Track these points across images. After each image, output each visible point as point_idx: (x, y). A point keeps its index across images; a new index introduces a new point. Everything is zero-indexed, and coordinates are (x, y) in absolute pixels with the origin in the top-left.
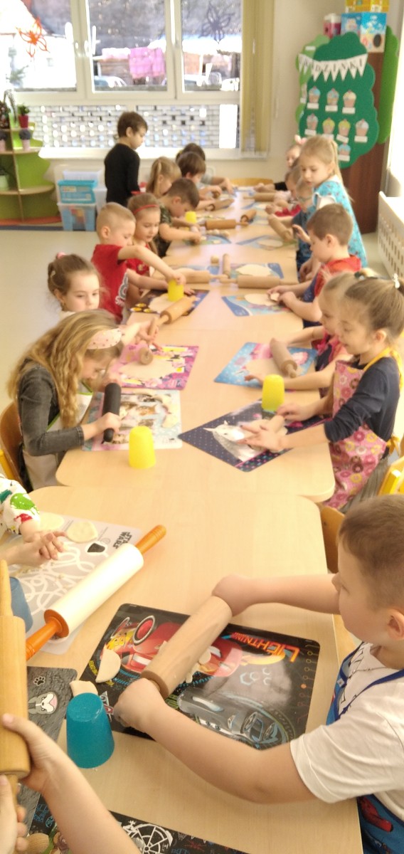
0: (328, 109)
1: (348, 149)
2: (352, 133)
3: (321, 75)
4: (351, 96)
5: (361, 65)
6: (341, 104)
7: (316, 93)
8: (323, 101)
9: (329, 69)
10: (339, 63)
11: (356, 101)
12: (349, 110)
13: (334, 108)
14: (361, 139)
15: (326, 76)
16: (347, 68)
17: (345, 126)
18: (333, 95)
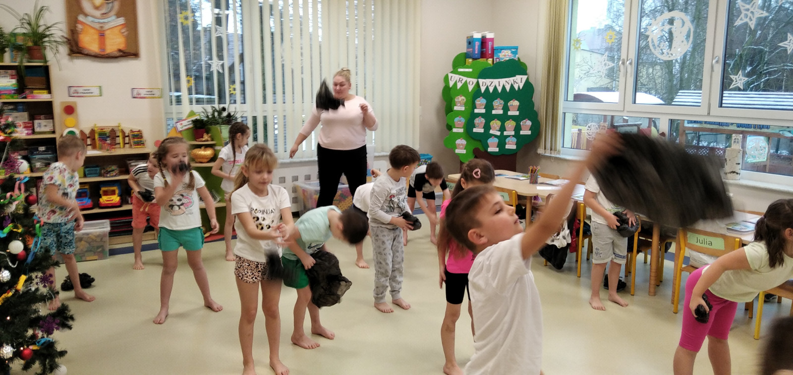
0: (494, 112)
1: (514, 140)
2: (518, 129)
3: (487, 88)
4: (516, 103)
5: (521, 82)
6: (506, 109)
7: (481, 102)
8: (489, 107)
9: (493, 84)
10: (503, 81)
11: (519, 106)
12: (513, 113)
13: (501, 112)
14: (525, 132)
15: (491, 89)
16: (510, 84)
17: (510, 124)
18: (498, 103)
